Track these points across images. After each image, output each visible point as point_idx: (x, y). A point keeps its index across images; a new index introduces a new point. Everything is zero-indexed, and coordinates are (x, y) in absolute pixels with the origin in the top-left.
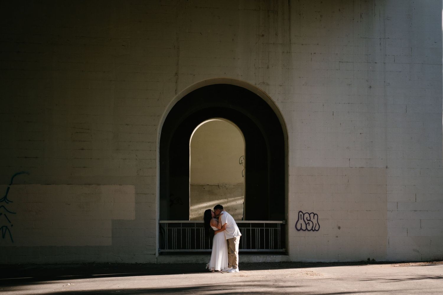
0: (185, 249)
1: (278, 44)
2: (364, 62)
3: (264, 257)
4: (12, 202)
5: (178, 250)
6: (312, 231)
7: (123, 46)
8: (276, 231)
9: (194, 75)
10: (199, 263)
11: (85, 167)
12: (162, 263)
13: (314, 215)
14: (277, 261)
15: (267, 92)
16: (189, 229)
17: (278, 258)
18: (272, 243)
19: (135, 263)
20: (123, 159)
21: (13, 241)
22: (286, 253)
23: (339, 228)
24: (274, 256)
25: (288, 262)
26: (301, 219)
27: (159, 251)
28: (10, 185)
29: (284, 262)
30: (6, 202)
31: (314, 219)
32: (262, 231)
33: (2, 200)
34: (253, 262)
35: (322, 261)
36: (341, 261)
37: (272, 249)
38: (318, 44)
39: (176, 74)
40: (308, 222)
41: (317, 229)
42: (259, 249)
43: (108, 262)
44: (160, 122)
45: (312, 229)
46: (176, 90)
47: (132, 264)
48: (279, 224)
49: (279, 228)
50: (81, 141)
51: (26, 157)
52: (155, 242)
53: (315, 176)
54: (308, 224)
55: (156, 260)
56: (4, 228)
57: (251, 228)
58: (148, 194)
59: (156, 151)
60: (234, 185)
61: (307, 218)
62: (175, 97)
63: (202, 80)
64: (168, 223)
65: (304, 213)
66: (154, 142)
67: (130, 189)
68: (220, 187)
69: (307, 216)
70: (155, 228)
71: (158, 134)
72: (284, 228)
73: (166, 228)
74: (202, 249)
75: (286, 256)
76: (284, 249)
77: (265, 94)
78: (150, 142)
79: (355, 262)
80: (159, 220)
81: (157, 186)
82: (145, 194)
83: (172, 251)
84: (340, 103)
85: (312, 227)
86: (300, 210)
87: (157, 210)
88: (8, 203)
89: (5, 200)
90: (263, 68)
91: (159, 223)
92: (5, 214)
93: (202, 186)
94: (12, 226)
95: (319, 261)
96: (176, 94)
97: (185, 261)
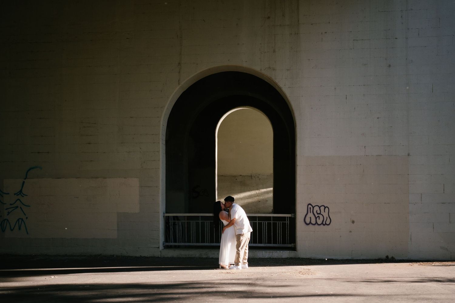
0: (190, 242)
1: (285, 25)
2: (383, 39)
3: (270, 252)
4: (27, 195)
5: (183, 244)
6: (322, 225)
7: (127, 38)
8: (284, 225)
9: (197, 64)
10: (202, 257)
11: (92, 161)
12: (166, 256)
13: (325, 208)
14: (284, 257)
15: (273, 78)
16: (194, 222)
17: (285, 254)
18: (280, 237)
19: (139, 256)
20: (128, 152)
21: (27, 233)
22: (294, 249)
23: (353, 222)
24: (281, 252)
25: (296, 258)
26: (310, 212)
27: (163, 244)
28: (25, 179)
29: (291, 258)
30: (21, 195)
31: (325, 212)
32: (269, 224)
33: (19, 193)
34: (258, 257)
35: (334, 258)
36: (355, 258)
37: (280, 243)
38: (329, 23)
39: (179, 63)
40: (318, 215)
41: (328, 223)
42: (266, 243)
43: (114, 255)
44: (164, 113)
45: (322, 223)
46: (179, 81)
47: (136, 257)
48: (287, 217)
49: (287, 222)
50: (89, 135)
51: (39, 153)
52: (159, 236)
53: (326, 165)
54: (318, 218)
55: (159, 253)
56: (20, 220)
57: (257, 222)
58: (152, 187)
59: (159, 143)
60: (267, 176)
61: (317, 211)
62: (178, 87)
63: (206, 69)
64: (174, 217)
65: (313, 206)
66: (157, 134)
67: (135, 182)
68: (253, 178)
69: (316, 208)
70: (159, 222)
71: (161, 126)
72: (293, 221)
73: (171, 222)
74: (206, 243)
75: (294, 252)
76: (292, 244)
77: (271, 80)
78: (153, 134)
79: (370, 260)
80: (164, 213)
81: (161, 179)
82: (148, 187)
83: (177, 244)
84: (354, 86)
85: (322, 221)
86: (309, 203)
87: (160, 203)
88: (23, 196)
89: (20, 194)
90: (268, 52)
91: (164, 216)
92: (21, 208)
93: (235, 176)
94: (27, 218)
95: (331, 258)
96: (179, 84)
97: (189, 255)
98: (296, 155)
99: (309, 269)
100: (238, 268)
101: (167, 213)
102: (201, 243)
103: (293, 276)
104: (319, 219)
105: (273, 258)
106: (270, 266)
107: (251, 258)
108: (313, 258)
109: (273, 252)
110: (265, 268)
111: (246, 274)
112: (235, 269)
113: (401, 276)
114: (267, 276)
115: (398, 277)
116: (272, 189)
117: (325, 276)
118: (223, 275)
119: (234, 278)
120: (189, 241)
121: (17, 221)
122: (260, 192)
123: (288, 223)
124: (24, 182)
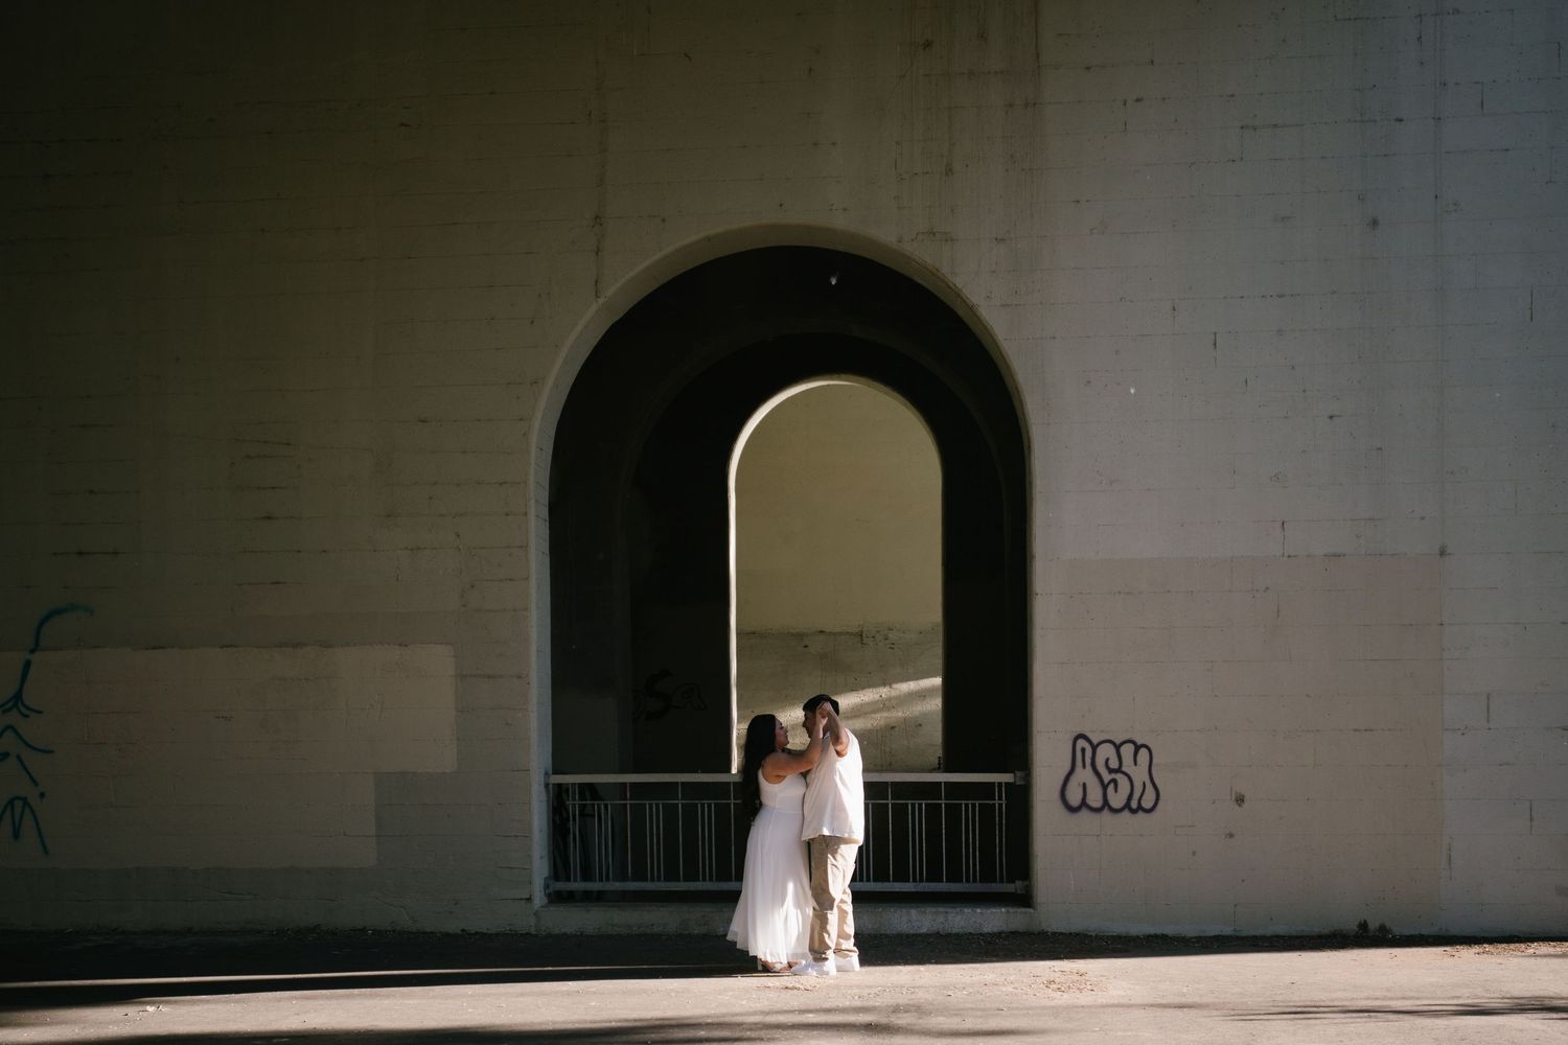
0: (644, 879)
1: (989, 73)
2: (1350, 121)
3: (937, 913)
4: (41, 713)
5: (617, 886)
6: (1126, 813)
7: (402, 125)
8: (987, 812)
9: (664, 220)
11: (278, 583)
12: (556, 931)
13: (1138, 748)
14: (986, 929)
15: (945, 269)
16: (657, 805)
17: (993, 919)
18: (971, 856)
19: (460, 932)
20: (412, 550)
21: (45, 850)
22: (1025, 900)
23: (1240, 800)
24: (979, 911)
25: (1033, 934)
26: (1084, 766)
27: (547, 886)
28: (32, 651)
29: (1014, 934)
30: (18, 710)
31: (1136, 764)
32: (934, 810)
34: (895, 932)
35: (1170, 930)
36: (1247, 931)
37: (975, 881)
38: (1152, 62)
39: (597, 217)
40: (1113, 776)
41: (1147, 803)
42: (921, 880)
43: (365, 928)
44: (542, 404)
45: (1127, 806)
46: (596, 282)
47: (447, 935)
48: (1000, 784)
49: (1000, 802)
50: (264, 488)
51: (81, 554)
52: (529, 856)
53: (1141, 593)
54: (1111, 786)
55: (532, 921)
56: (18, 804)
57: (890, 802)
58: (501, 677)
59: (525, 514)
60: (920, 633)
61: (1107, 760)
62: (594, 308)
63: (694, 238)
64: (583, 787)
65: (1095, 742)
66: (519, 483)
67: (438, 661)
68: (865, 640)
69: (1105, 752)
70: (530, 804)
71: (533, 450)
72: (1020, 798)
73: (573, 804)
74: (704, 880)
75: (1023, 910)
76: (1017, 882)
77: (938, 278)
78: (505, 483)
79: (1302, 937)
80: (546, 774)
81: (534, 648)
82: (489, 677)
83: (595, 886)
84: (1242, 297)
85: (1126, 796)
86: (1079, 730)
87: (534, 736)
88: (27, 716)
89: (15, 705)
90: (927, 173)
91: (547, 785)
92: (18, 757)
93: (800, 636)
94: (42, 795)
95: (1159, 932)
96: (597, 296)
97: (639, 928)
98: (1032, 557)
99: (1082, 971)
100: (825, 968)
101: (556, 772)
102: (685, 880)
103: (1024, 997)
104: (1116, 791)
105: (950, 934)
106: (936, 963)
107: (869, 935)
108: (1093, 934)
109: (949, 910)
110: (922, 968)
111: (856, 991)
112: (812, 972)
113: (1412, 994)
114: (929, 997)
115: (1404, 998)
116: (938, 681)
117: (1140, 994)
118: (772, 995)
119: (812, 1007)
120: (640, 876)
121: (6, 807)
122: (894, 693)
123: (1000, 805)
124: (28, 664)
